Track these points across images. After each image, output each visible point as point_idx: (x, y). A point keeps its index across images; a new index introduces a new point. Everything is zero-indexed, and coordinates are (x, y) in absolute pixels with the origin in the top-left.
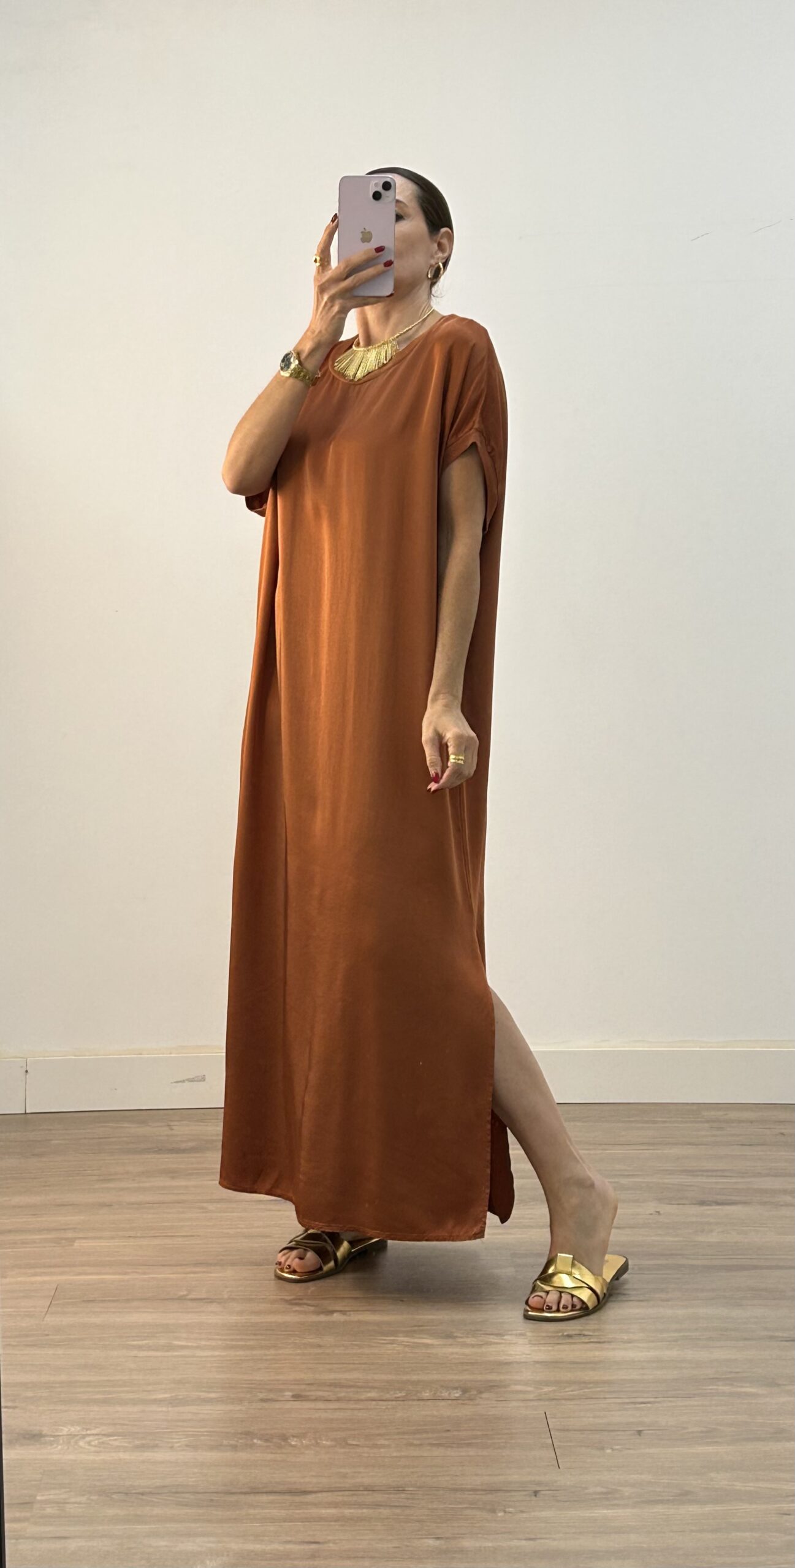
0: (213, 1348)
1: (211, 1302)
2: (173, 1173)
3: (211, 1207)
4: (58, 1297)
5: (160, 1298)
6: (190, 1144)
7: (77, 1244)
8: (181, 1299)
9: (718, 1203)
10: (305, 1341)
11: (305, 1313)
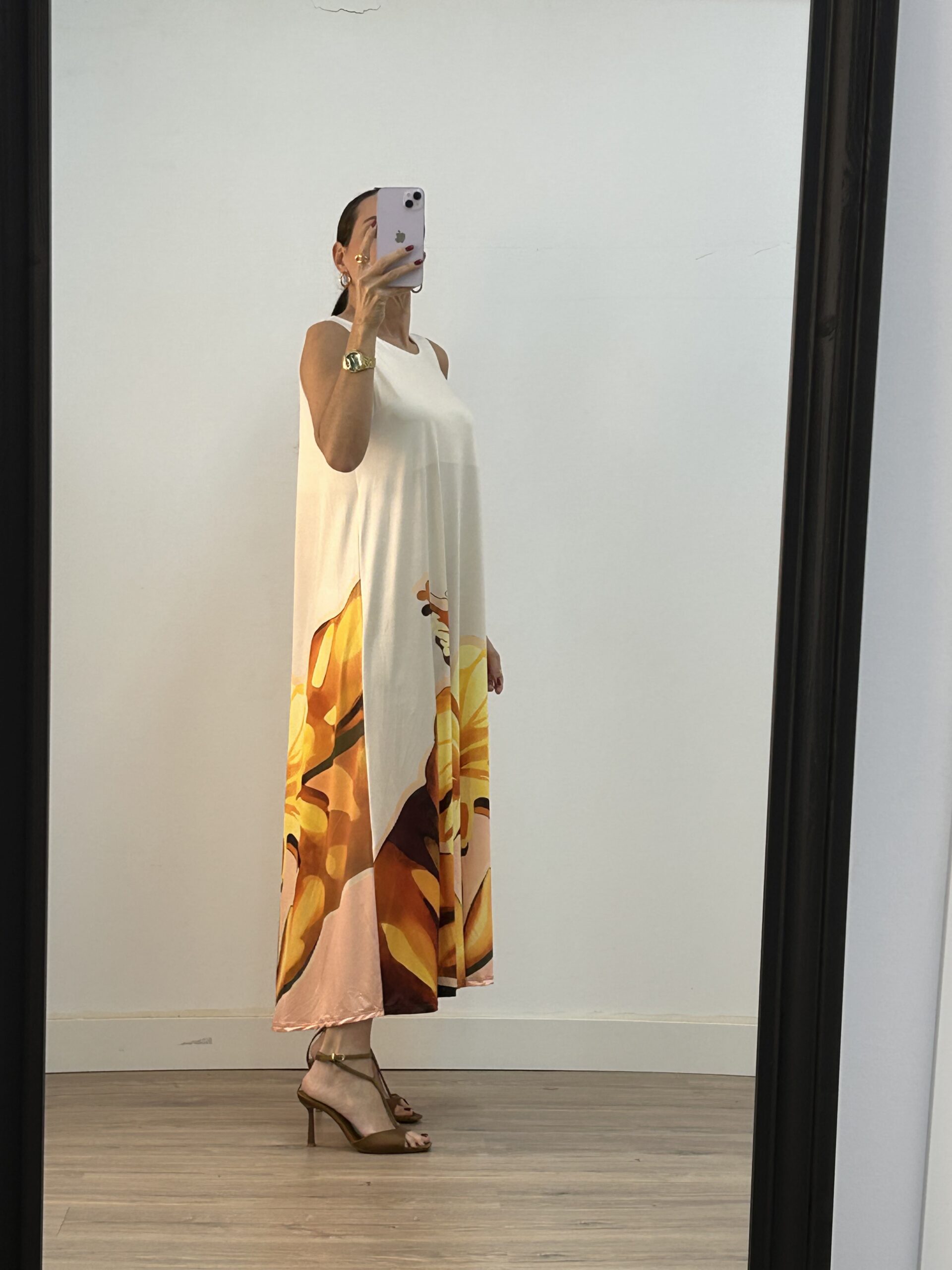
0: (217, 1262)
1: (216, 1226)
2: (178, 1123)
3: (216, 1150)
4: (70, 1217)
5: (166, 1221)
6: (195, 1099)
7: (86, 1177)
8: (187, 1223)
9: (694, 1153)
10: (303, 1258)
11: (301, 1236)
